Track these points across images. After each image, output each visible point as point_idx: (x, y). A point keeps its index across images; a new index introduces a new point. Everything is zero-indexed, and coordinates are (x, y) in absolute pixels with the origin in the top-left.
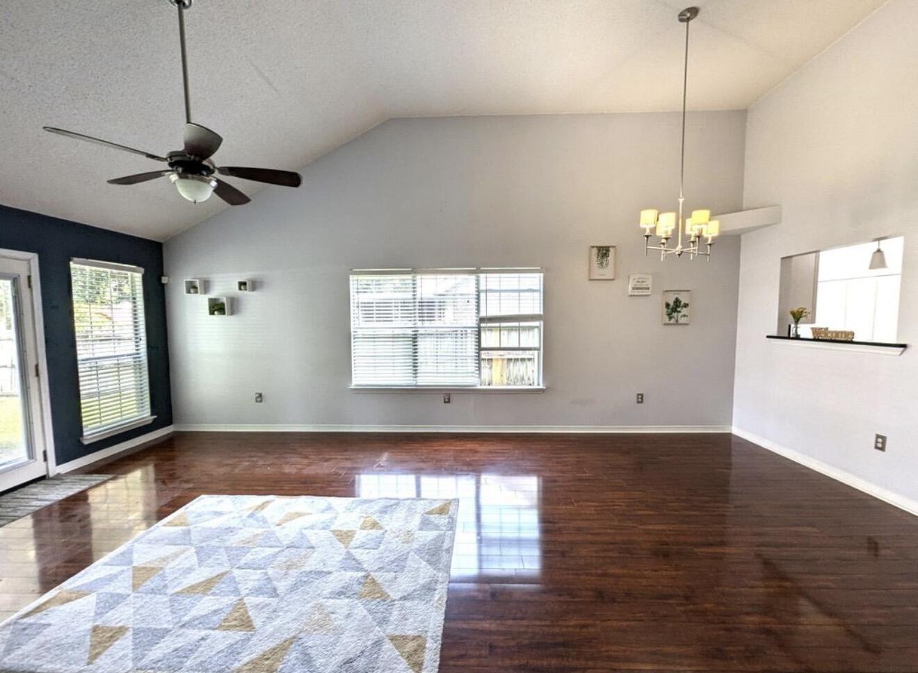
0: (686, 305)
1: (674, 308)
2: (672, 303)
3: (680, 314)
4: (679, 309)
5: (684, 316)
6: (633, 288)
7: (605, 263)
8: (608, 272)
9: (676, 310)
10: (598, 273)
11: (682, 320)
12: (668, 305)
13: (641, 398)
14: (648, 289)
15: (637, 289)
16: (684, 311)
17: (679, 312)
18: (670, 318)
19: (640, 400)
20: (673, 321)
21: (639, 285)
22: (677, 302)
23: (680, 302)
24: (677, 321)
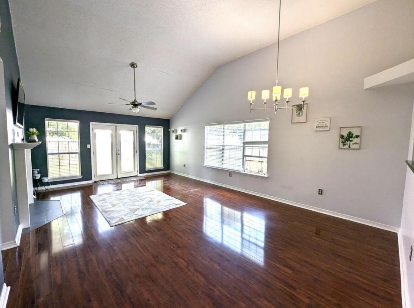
0: (357, 137)
1: (347, 139)
2: (345, 135)
3: (352, 143)
4: (351, 139)
5: (356, 143)
6: (317, 127)
7: (301, 113)
8: (302, 118)
9: (349, 139)
10: (296, 119)
11: (353, 146)
12: (342, 137)
13: (321, 192)
14: (327, 126)
15: (319, 127)
16: (356, 140)
17: (352, 141)
18: (344, 145)
19: (320, 193)
20: (346, 147)
21: (320, 125)
22: (350, 135)
23: (353, 134)
24: (350, 147)
